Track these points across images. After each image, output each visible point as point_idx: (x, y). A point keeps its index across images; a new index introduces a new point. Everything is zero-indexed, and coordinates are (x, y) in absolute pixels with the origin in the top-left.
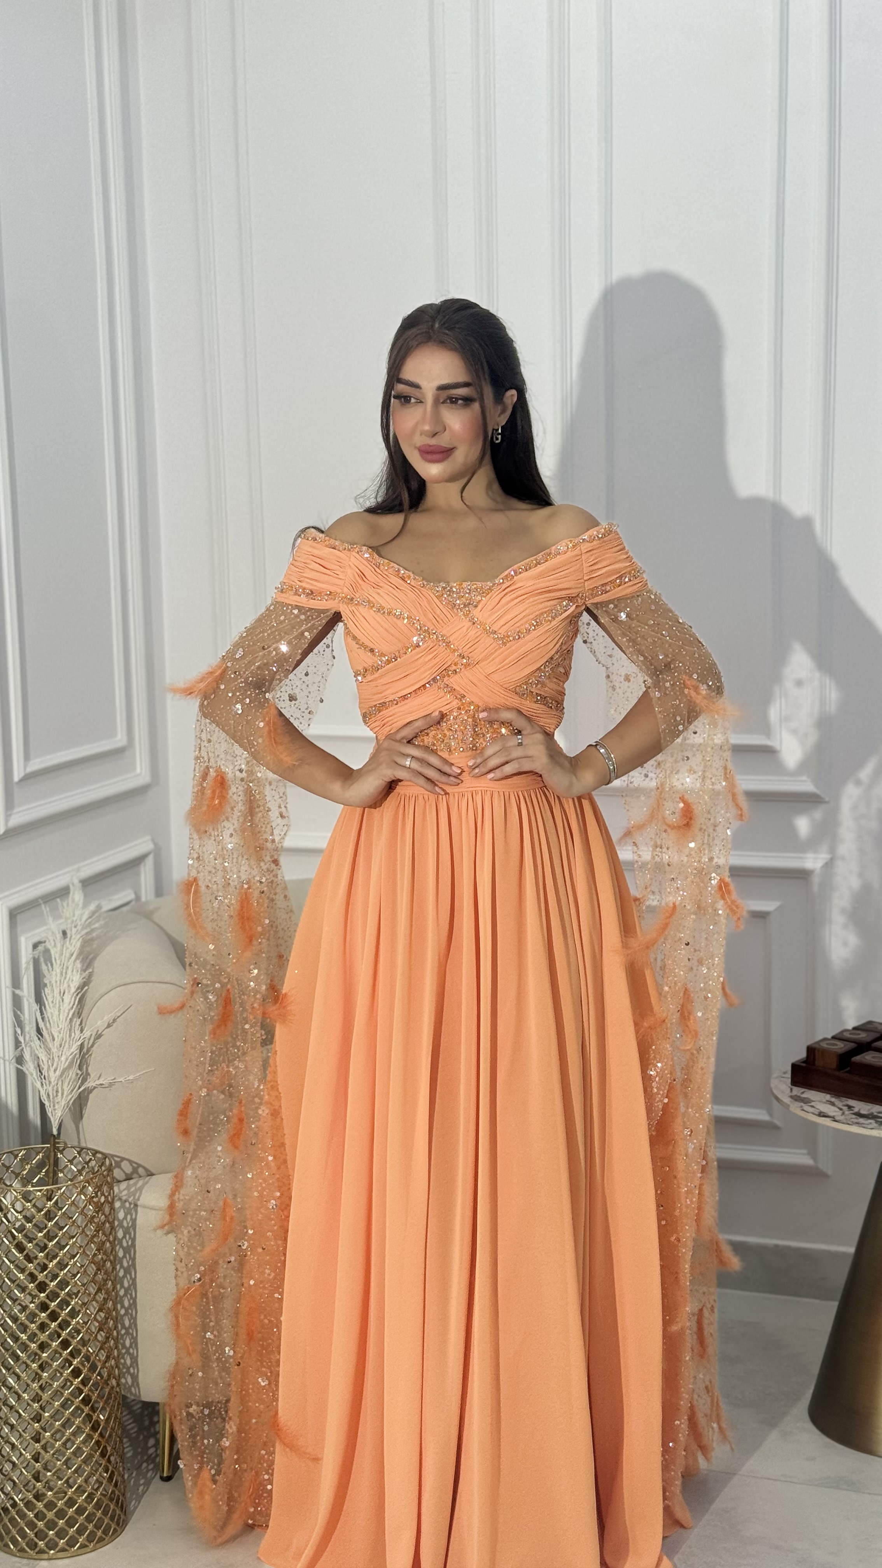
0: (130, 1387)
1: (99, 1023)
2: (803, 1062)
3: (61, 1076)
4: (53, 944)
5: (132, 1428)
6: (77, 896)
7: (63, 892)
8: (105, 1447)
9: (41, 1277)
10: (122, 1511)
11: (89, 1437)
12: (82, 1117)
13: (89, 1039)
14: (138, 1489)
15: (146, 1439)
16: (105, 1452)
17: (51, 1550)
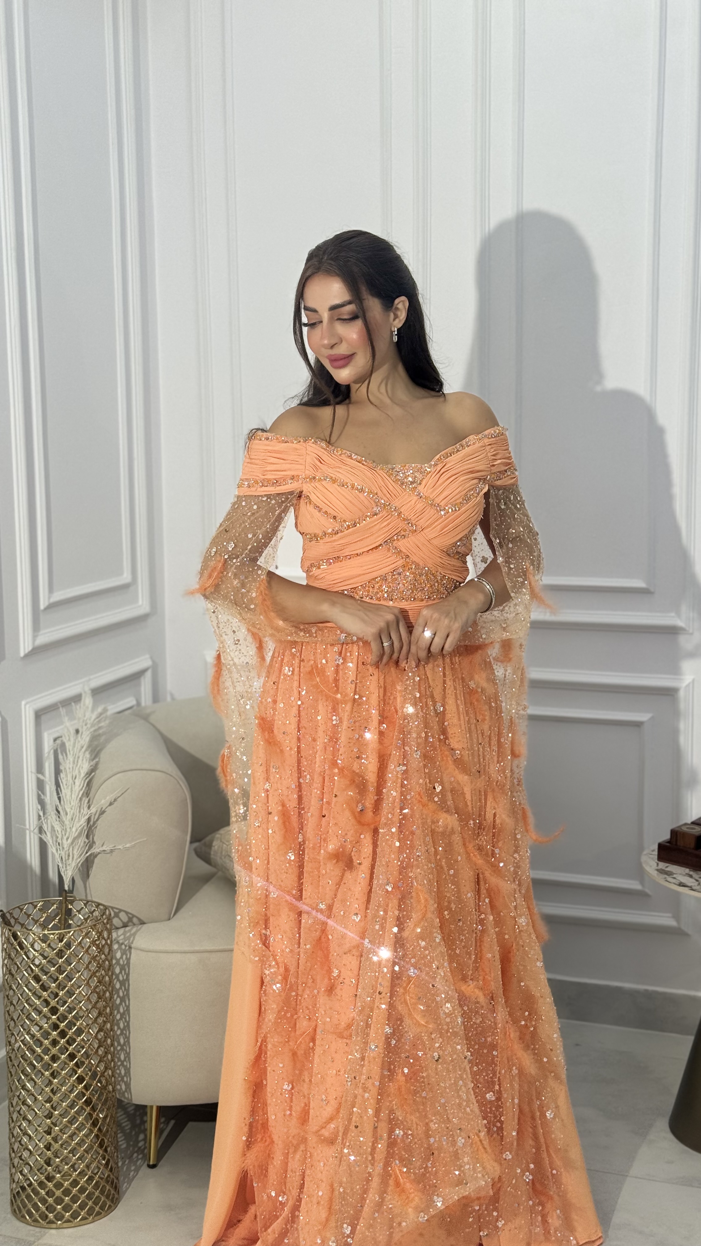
0: (124, 1093)
1: (103, 801)
2: (668, 842)
3: (72, 843)
4: (67, 738)
5: (127, 1125)
6: (88, 701)
7: (77, 698)
8: (103, 1140)
9: (53, 1003)
10: (115, 1191)
11: (91, 1131)
12: (88, 876)
13: (95, 815)
14: (129, 1174)
15: (137, 1135)
16: (103, 1144)
17: (58, 1220)
